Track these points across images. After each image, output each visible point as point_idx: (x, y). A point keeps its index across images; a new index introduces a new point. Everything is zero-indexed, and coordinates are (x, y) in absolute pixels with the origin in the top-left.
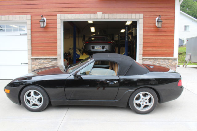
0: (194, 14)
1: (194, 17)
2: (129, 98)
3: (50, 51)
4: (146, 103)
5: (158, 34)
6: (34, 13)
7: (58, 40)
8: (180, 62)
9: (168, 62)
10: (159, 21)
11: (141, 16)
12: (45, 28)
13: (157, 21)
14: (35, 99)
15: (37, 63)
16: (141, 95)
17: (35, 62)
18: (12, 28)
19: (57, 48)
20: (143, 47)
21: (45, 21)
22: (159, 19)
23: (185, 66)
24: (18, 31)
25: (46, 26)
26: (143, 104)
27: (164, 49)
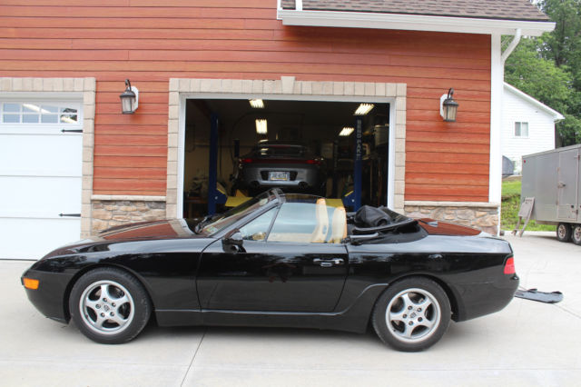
0: (541, 93)
1: (540, 101)
2: (374, 306)
3: (145, 182)
4: (420, 319)
5: (446, 140)
6: (104, 74)
7: (170, 151)
8: (505, 221)
9: (473, 217)
10: (450, 103)
11: (401, 88)
12: (134, 115)
13: (444, 105)
14: (110, 306)
15: (109, 213)
16: (406, 297)
17: (102, 211)
18: (21, 113)
19: (166, 172)
20: (406, 173)
21: (134, 96)
22: (448, 99)
23: (518, 233)
24: (38, 122)
25: (137, 110)
26: (411, 323)
27: (463, 181)
